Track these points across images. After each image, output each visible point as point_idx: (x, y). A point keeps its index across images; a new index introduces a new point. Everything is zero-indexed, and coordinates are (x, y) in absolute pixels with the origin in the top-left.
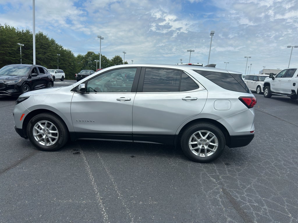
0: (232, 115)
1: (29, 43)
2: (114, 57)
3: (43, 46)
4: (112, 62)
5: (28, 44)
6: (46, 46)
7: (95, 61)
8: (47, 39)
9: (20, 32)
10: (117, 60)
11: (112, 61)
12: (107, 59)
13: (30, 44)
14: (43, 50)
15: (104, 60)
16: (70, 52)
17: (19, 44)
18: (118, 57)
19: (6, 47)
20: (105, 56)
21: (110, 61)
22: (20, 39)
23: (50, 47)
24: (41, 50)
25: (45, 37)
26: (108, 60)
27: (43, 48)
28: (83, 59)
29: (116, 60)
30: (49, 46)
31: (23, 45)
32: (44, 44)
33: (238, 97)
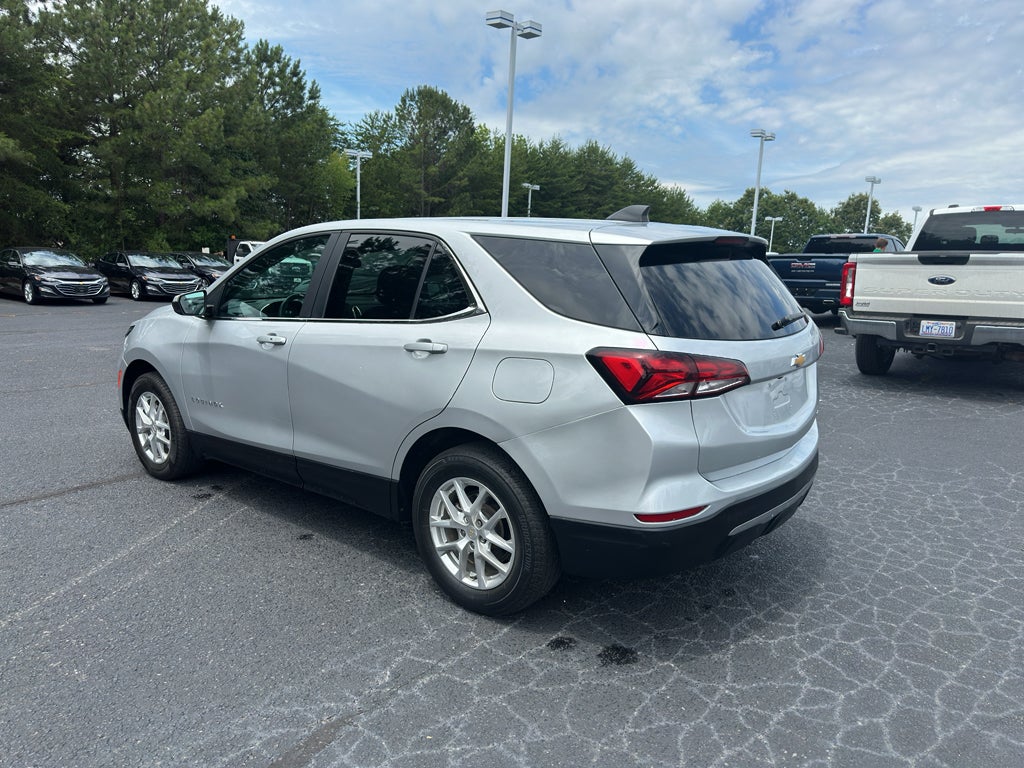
0: (556, 426)
1: (554, 180)
2: (845, 200)
3: (594, 184)
4: (834, 221)
5: (551, 183)
6: (604, 183)
7: (767, 218)
8: (609, 162)
9: (535, 150)
10: (855, 210)
11: (836, 215)
12: (814, 211)
13: (557, 182)
14: (593, 198)
15: (805, 215)
16: (681, 195)
17: (526, 185)
18: (861, 200)
19: (489, 197)
20: (810, 200)
21: (828, 216)
22: (530, 169)
23: (615, 187)
24: (587, 197)
25: (603, 154)
26: (822, 213)
27: (594, 190)
28: (726, 217)
29: (851, 209)
30: (612, 184)
31: (537, 187)
32: (597, 176)
33: (583, 351)
